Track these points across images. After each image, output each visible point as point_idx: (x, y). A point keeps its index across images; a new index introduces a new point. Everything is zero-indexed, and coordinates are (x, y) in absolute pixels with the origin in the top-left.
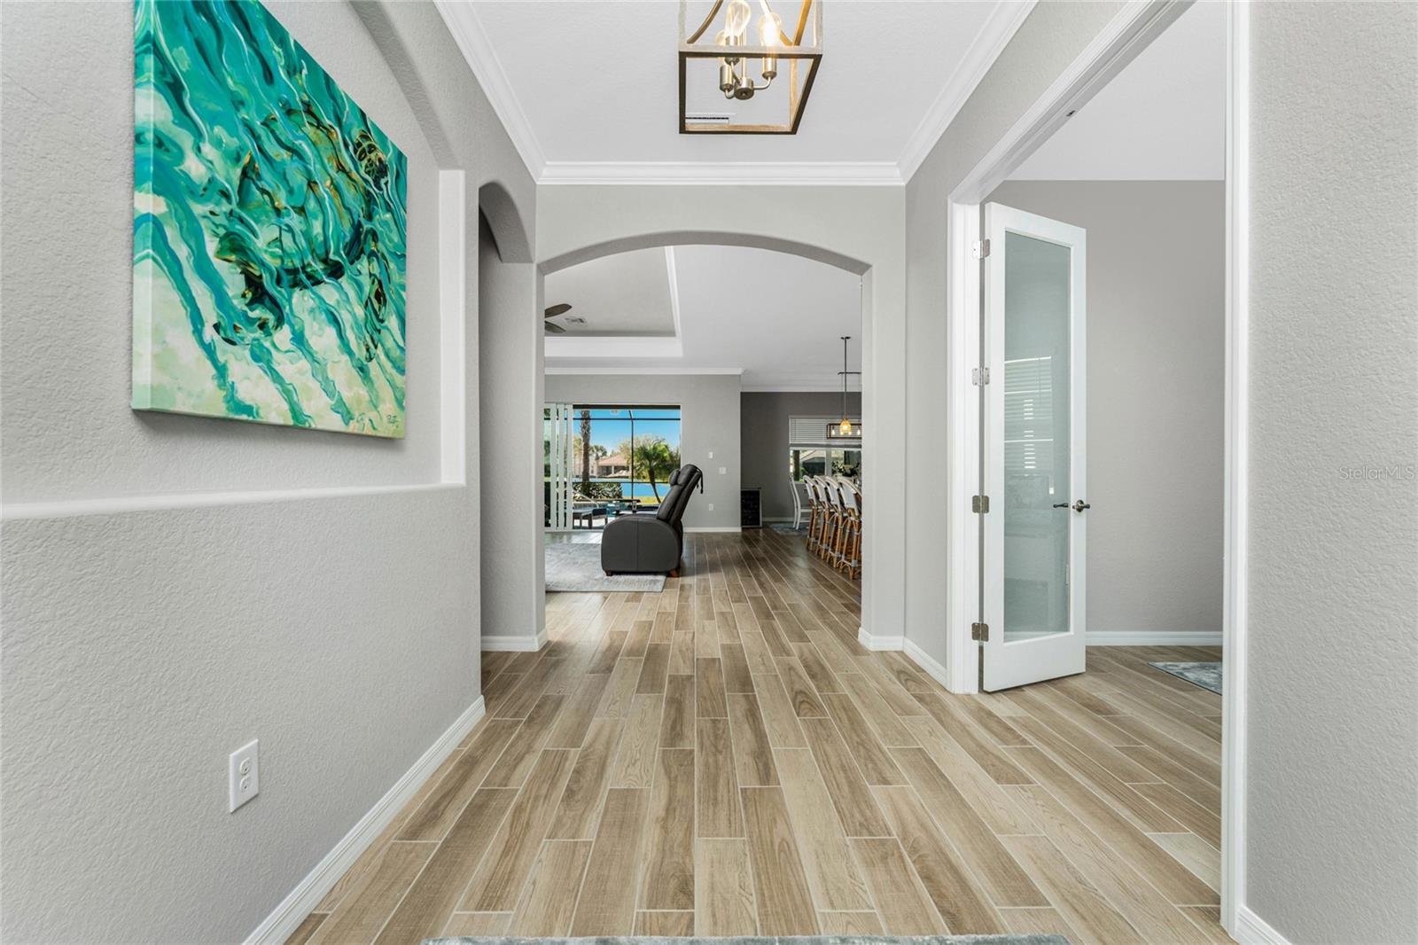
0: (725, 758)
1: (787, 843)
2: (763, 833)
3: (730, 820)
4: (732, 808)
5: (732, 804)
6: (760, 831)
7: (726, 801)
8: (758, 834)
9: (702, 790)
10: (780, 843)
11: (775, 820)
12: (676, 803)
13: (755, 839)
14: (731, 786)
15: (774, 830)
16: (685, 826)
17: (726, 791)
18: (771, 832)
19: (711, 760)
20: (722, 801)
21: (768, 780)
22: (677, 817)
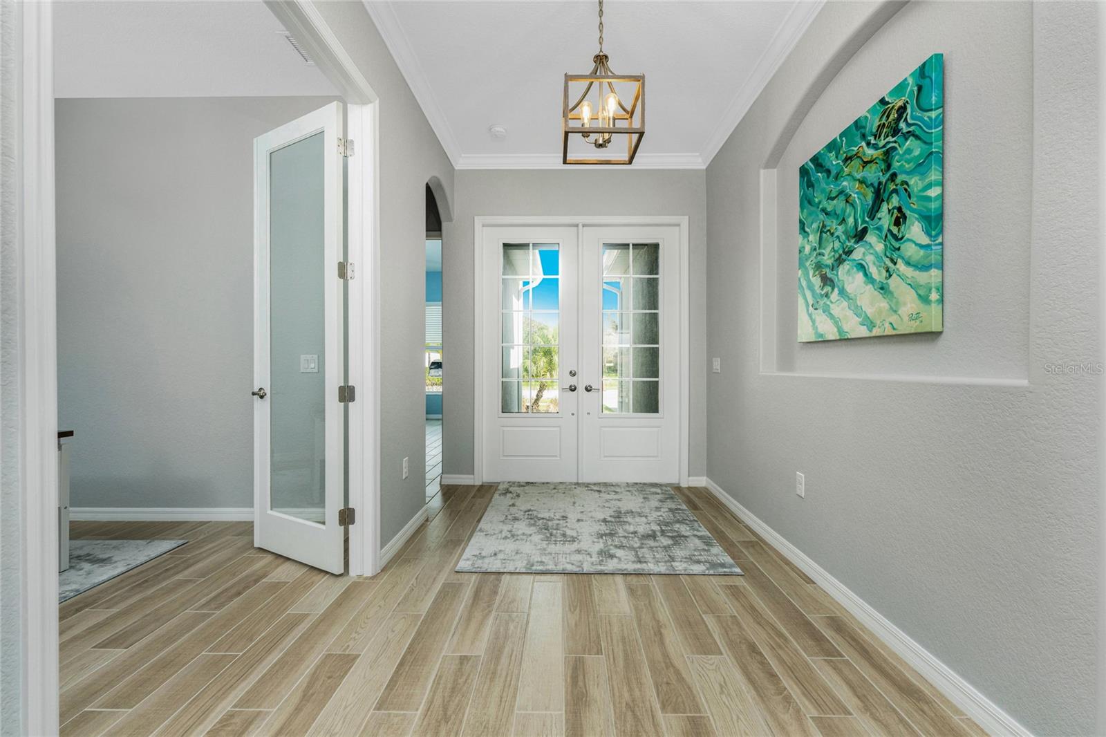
0: (621, 696)
1: (570, 610)
2: (586, 617)
3: (610, 626)
4: (609, 635)
5: (609, 638)
6: (588, 618)
7: (615, 641)
8: (590, 617)
9: (638, 652)
10: (575, 610)
11: (576, 625)
12: (656, 639)
13: (592, 614)
14: (611, 657)
15: (578, 619)
16: (642, 622)
17: (616, 651)
18: (580, 618)
19: (637, 693)
20: (618, 642)
21: (576, 661)
22: (651, 628)
